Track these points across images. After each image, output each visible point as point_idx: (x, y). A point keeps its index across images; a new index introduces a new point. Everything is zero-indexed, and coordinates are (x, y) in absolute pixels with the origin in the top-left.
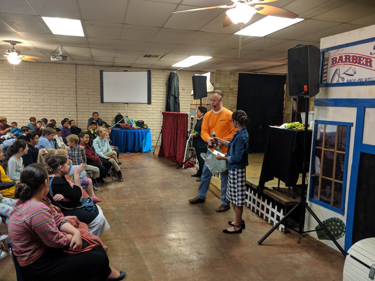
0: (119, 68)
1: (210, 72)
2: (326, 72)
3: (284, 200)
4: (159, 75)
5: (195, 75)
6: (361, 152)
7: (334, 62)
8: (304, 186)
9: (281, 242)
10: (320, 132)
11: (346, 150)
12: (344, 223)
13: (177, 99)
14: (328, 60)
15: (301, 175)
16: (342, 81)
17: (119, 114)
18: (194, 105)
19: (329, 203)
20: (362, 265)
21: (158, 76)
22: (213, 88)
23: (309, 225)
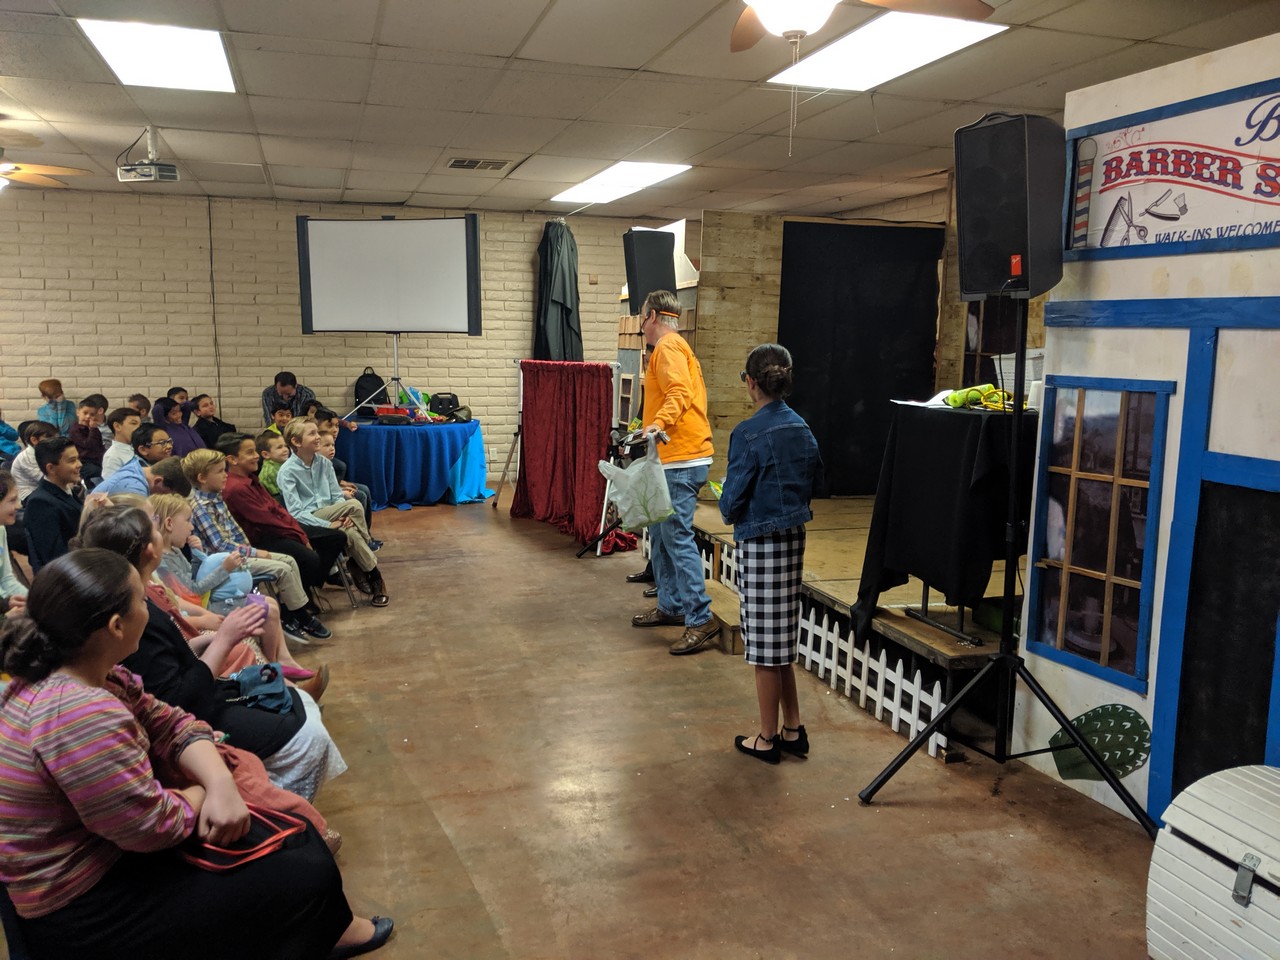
0: (366, 208)
1: (684, 221)
2: (1086, 211)
3: (944, 649)
4: (508, 231)
5: (635, 229)
6: (1203, 482)
7: (1113, 175)
8: (1010, 603)
9: (934, 794)
10: (1064, 416)
11: (1152, 474)
12: (1145, 723)
13: (573, 316)
14: (1090, 169)
15: (999, 565)
16: (1141, 237)
17: (369, 372)
18: (631, 334)
19: (1094, 655)
20: (1209, 858)
21: (502, 236)
22: (698, 274)
23: (1028, 733)
